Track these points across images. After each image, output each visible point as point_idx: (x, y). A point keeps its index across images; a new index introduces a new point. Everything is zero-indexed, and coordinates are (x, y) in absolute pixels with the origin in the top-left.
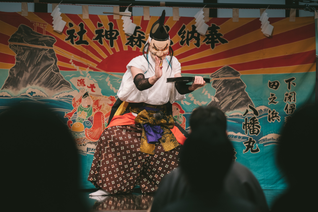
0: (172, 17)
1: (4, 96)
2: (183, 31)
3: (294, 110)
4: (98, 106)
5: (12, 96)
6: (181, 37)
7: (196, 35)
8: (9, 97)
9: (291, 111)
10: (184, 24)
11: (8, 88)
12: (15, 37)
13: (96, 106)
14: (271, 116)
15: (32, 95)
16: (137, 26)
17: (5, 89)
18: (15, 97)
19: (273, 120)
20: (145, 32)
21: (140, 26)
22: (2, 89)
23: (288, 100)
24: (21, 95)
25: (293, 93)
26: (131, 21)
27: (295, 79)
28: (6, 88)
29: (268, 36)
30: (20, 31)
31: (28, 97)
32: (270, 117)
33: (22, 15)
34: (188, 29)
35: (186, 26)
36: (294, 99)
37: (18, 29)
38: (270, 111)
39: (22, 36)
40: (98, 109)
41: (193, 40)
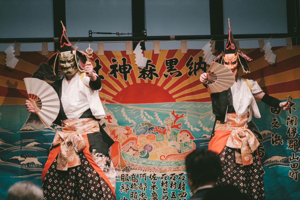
0: (181, 50)
1: (28, 129)
2: (191, 63)
3: (296, 134)
4: (114, 136)
5: (36, 130)
6: (189, 68)
7: (203, 66)
8: (33, 130)
9: (293, 134)
10: (191, 56)
11: (32, 123)
12: (36, 75)
13: (113, 135)
14: (274, 139)
15: (54, 127)
16: (148, 60)
17: (29, 124)
18: (39, 131)
19: (277, 143)
20: (156, 65)
21: (151, 60)
22: (26, 123)
23: (290, 124)
24: (44, 128)
25: (295, 117)
26: (143, 55)
27: (295, 104)
28: (30, 122)
29: (272, 64)
30: (41, 69)
31: (51, 130)
32: (274, 141)
33: (43, 54)
34: (195, 61)
35: (193, 58)
36: (295, 123)
37: (39, 67)
38: (273, 135)
39: (43, 73)
40: (115, 139)
41: (200, 70)
